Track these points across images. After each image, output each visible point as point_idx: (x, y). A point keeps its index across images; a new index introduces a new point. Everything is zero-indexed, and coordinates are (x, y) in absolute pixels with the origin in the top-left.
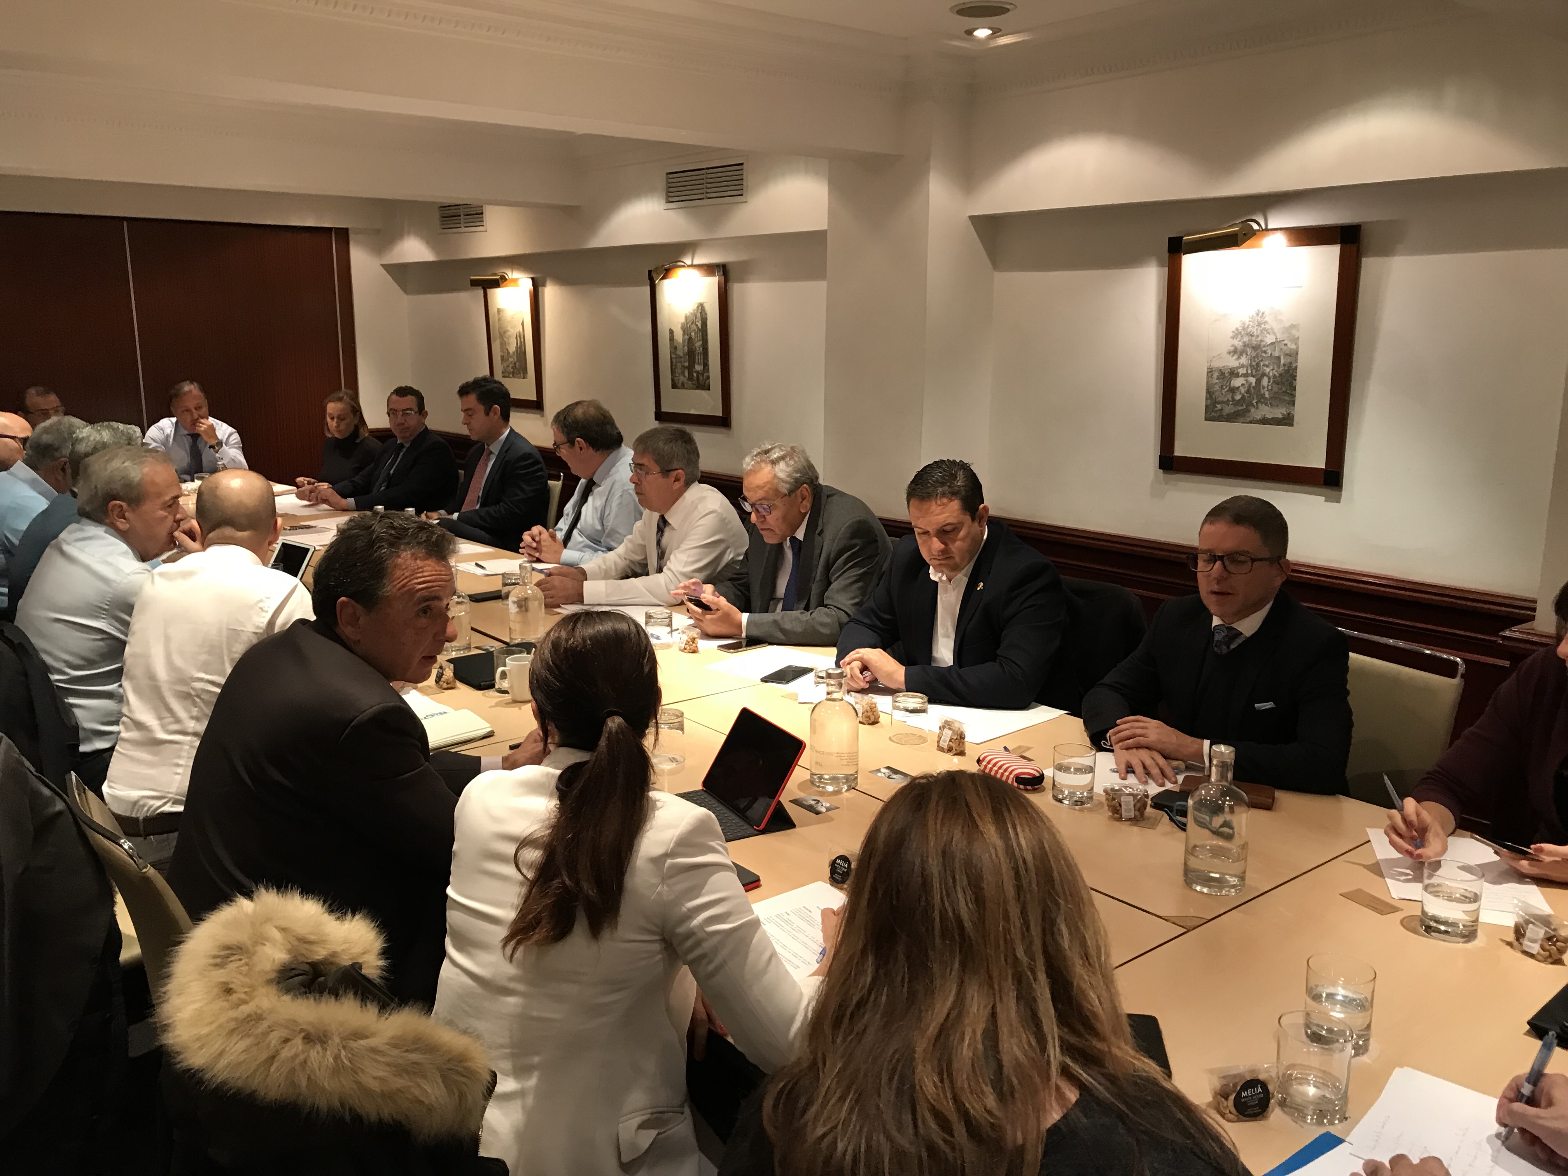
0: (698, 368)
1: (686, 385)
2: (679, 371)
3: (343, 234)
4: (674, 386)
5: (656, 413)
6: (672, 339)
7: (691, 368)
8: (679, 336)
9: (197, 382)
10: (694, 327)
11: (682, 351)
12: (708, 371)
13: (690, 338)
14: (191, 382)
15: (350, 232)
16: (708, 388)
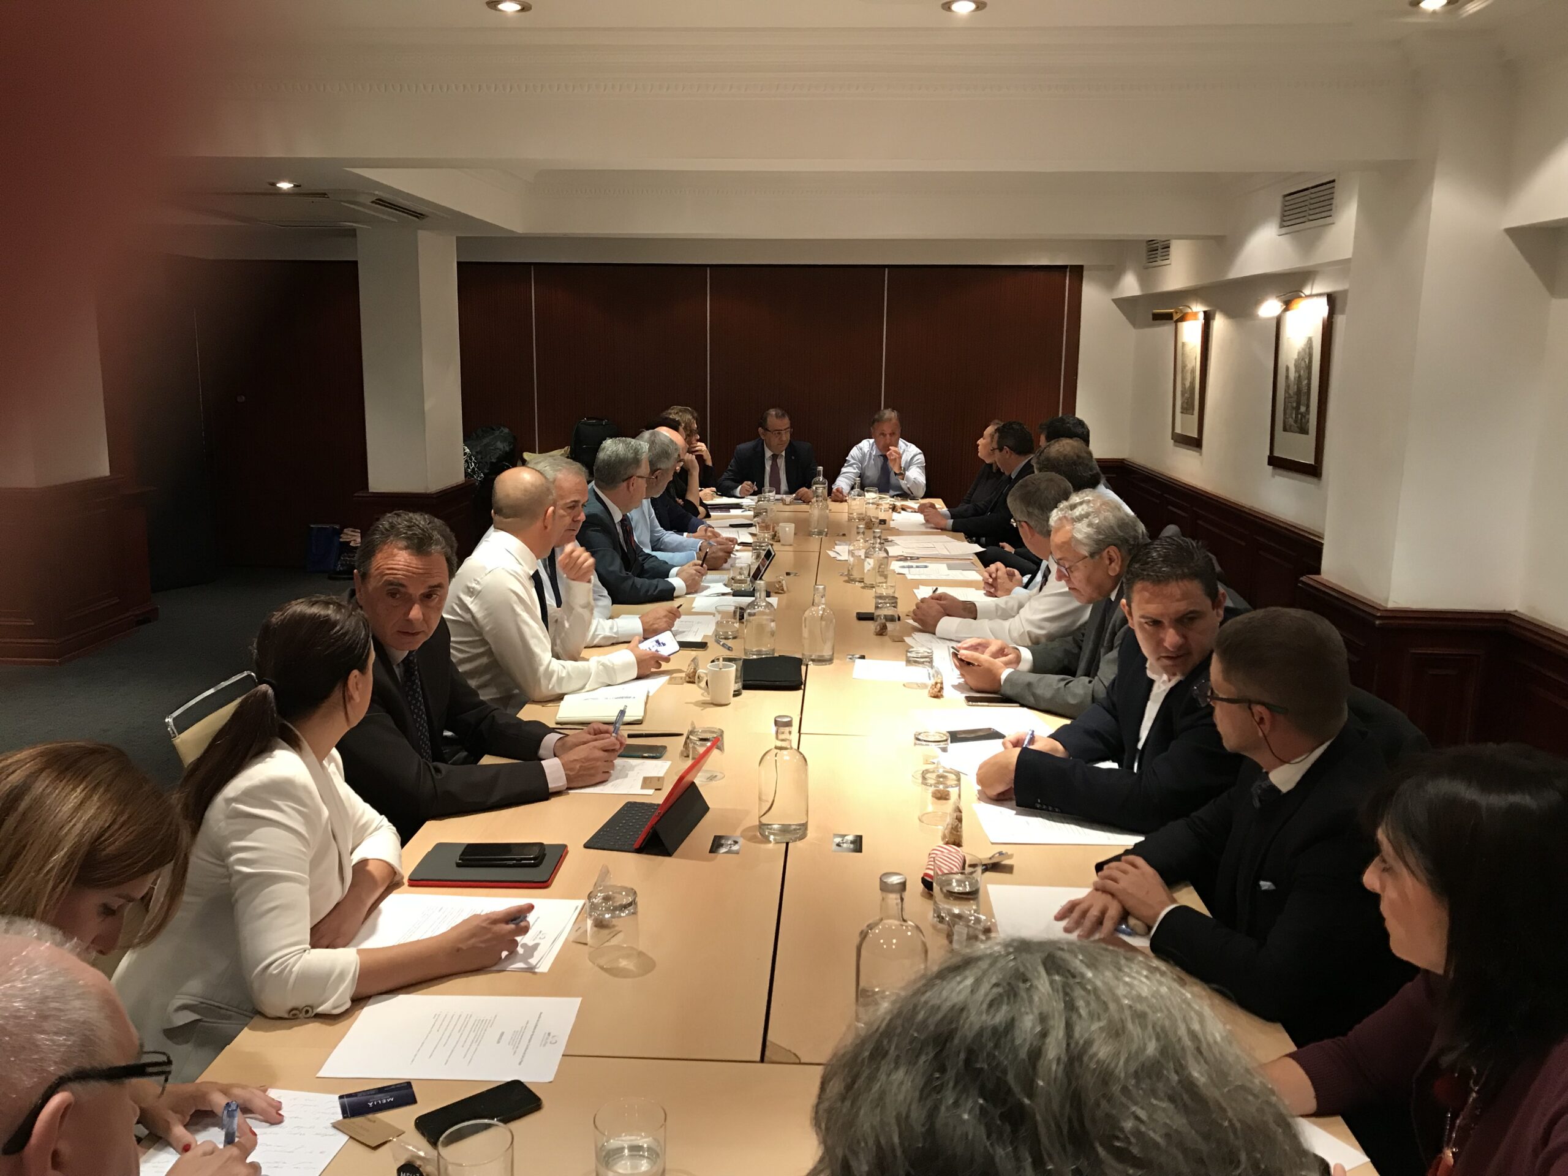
0: (1303, 409)
1: (1292, 428)
2: (1288, 411)
3: (1078, 272)
4: (1285, 430)
5: (1269, 457)
6: (1287, 377)
7: (1298, 408)
8: (1292, 375)
9: (898, 411)
10: (1303, 363)
11: (1293, 389)
12: (1309, 414)
13: (1300, 376)
14: (893, 409)
15: (1085, 268)
16: (1307, 433)
